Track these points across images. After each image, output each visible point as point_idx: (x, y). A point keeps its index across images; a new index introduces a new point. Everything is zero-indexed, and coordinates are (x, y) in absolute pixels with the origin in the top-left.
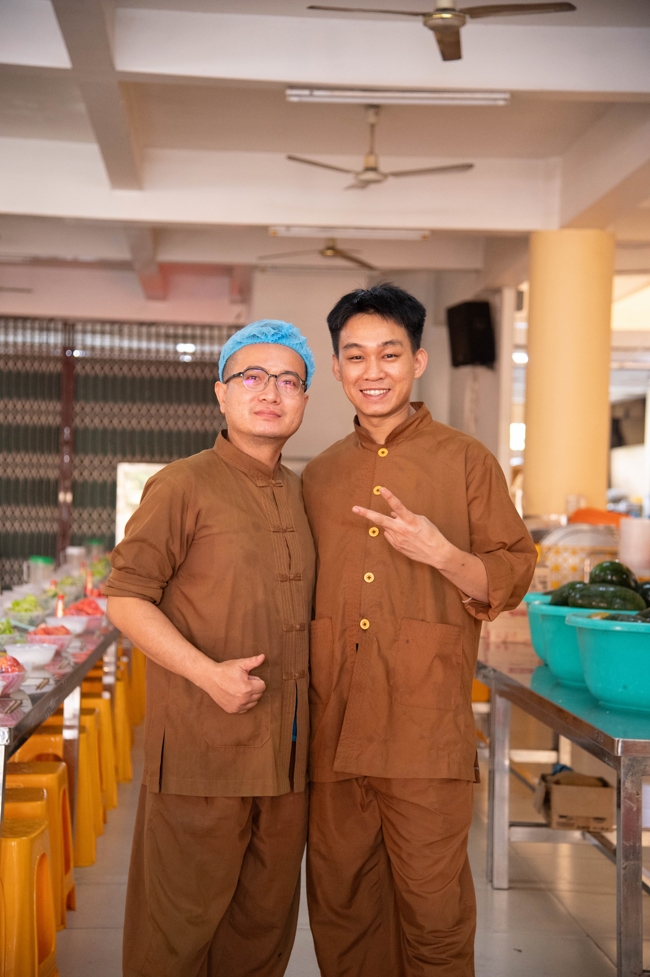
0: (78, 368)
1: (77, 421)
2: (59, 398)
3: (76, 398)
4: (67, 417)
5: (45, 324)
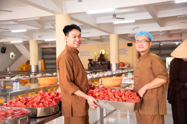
0: (161, 47)
1: (161, 53)
2: (159, 50)
3: (161, 50)
4: (160, 52)
5: (157, 42)
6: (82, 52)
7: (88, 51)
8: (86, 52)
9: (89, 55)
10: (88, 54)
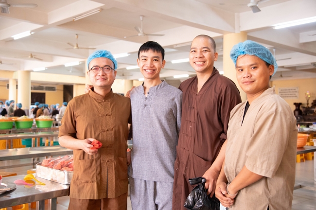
6: (284, 91)
7: (295, 90)
8: (291, 91)
9: (296, 96)
10: (295, 94)
